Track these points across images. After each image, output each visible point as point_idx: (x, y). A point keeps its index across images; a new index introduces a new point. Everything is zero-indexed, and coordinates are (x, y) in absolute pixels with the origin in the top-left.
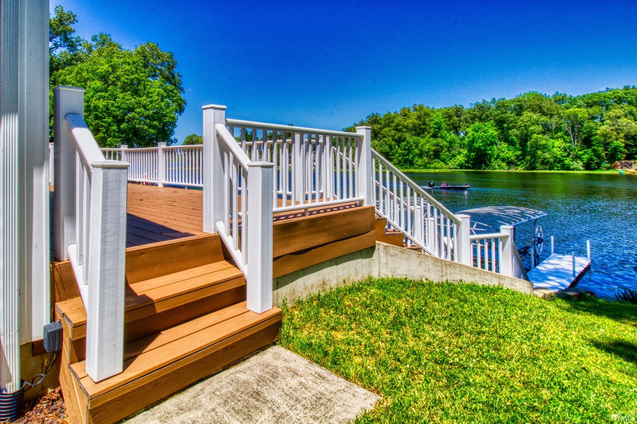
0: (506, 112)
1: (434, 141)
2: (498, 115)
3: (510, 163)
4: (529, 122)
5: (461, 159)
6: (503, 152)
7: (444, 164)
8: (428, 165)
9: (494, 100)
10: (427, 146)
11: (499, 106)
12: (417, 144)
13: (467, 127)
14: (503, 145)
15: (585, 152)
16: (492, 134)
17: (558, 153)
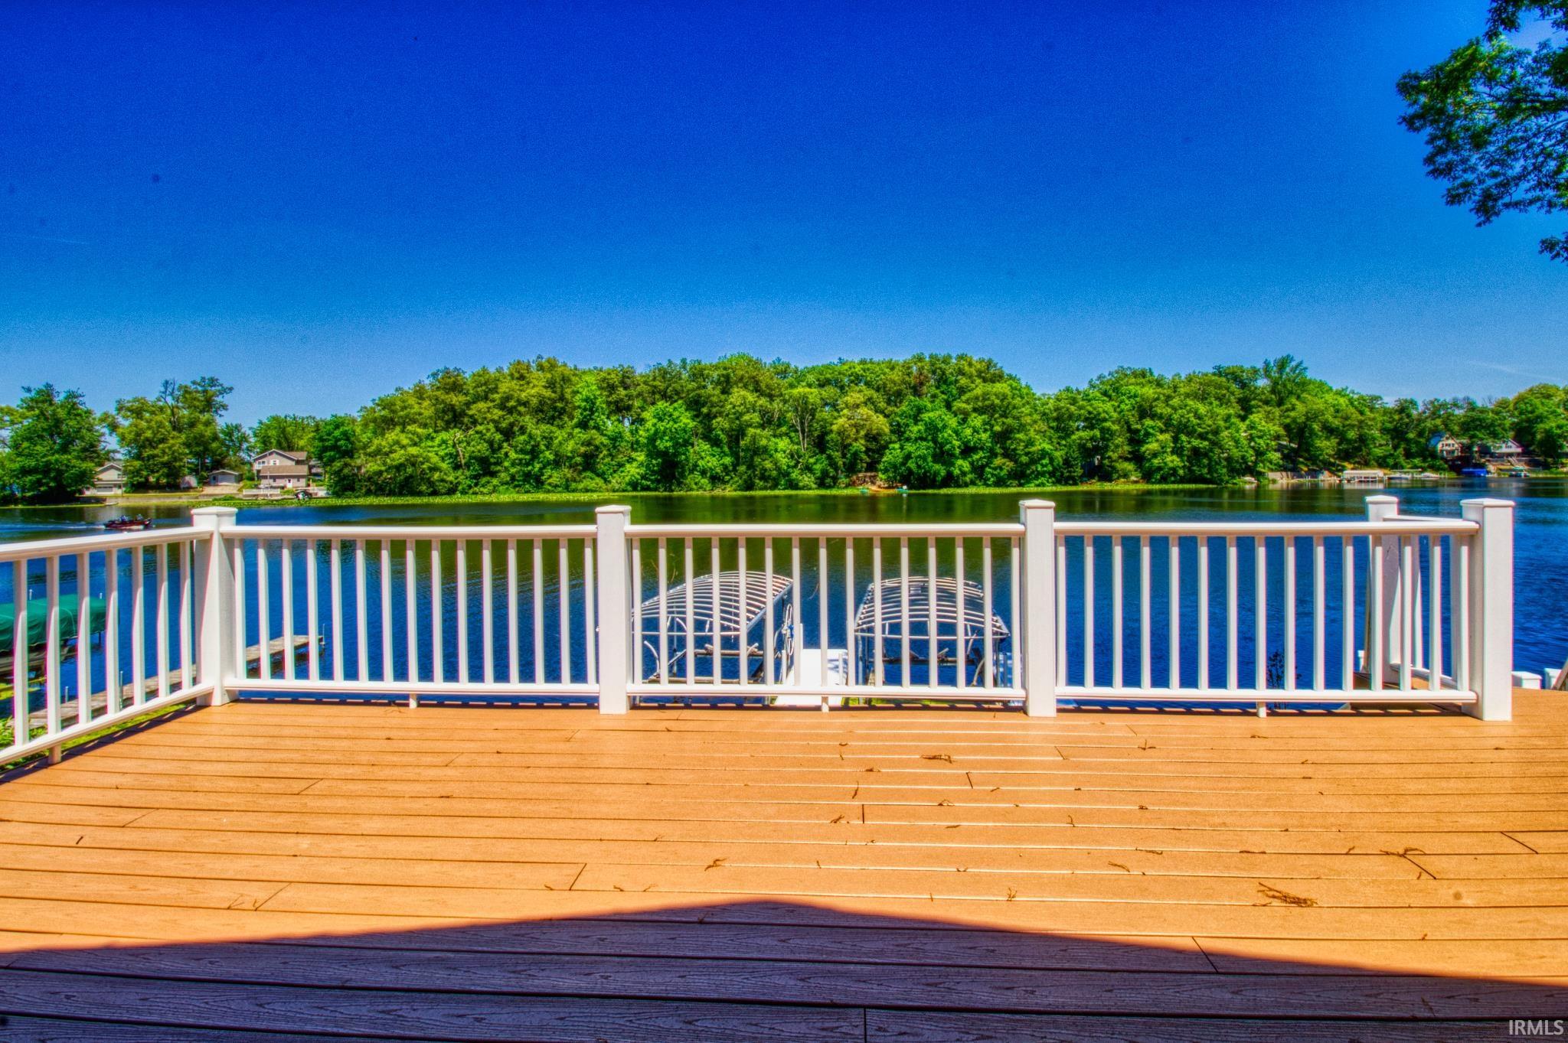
0: (704, 387)
1: (581, 435)
2: (693, 390)
3: (715, 479)
4: (742, 407)
5: (633, 471)
6: (702, 458)
7: (602, 481)
8: (573, 485)
9: (684, 361)
10: (570, 446)
11: (694, 375)
12: (549, 440)
13: (643, 409)
14: (703, 446)
15: (817, 460)
16: (686, 425)
17: (784, 461)
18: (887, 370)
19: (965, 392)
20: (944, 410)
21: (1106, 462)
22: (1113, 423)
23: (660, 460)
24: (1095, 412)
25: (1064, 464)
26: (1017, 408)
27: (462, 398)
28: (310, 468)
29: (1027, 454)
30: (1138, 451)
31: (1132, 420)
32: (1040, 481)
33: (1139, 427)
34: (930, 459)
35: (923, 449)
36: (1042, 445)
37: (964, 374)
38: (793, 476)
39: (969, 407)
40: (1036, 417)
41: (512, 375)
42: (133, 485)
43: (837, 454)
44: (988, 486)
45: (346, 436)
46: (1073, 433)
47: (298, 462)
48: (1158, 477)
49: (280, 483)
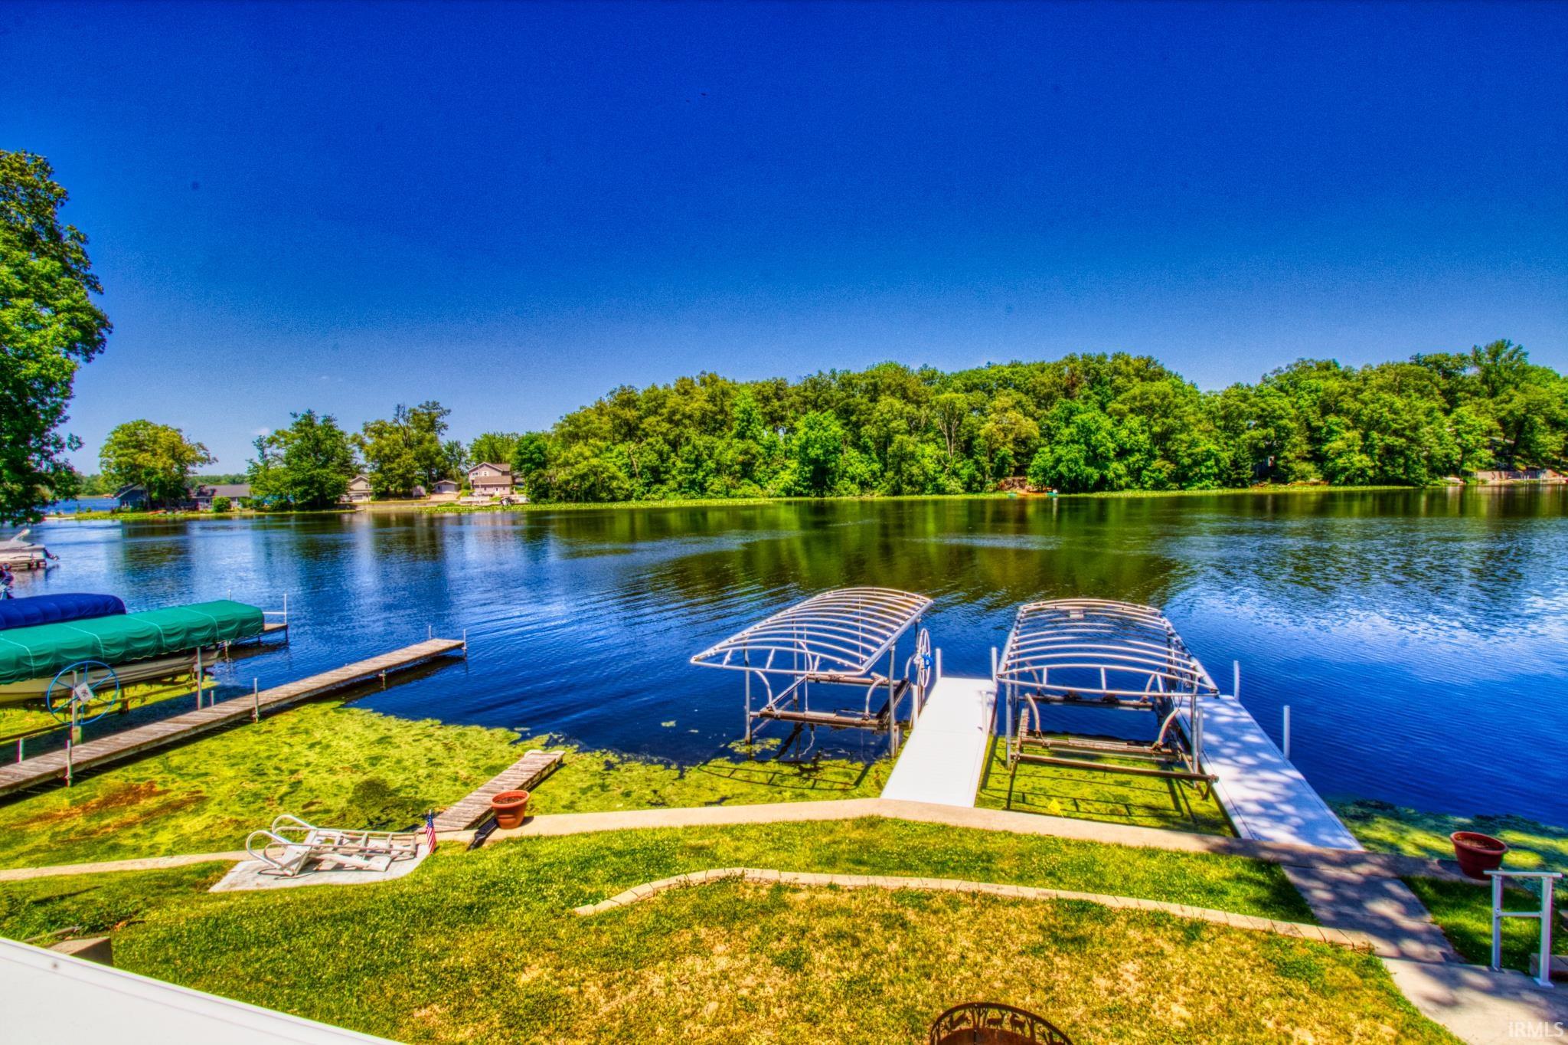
0: (853, 396)
1: (739, 445)
2: (843, 399)
3: (864, 485)
4: (890, 414)
5: (786, 478)
6: (851, 464)
7: (759, 488)
8: (733, 492)
9: (833, 372)
10: (729, 455)
11: (843, 385)
12: (711, 450)
13: (795, 419)
14: (852, 453)
15: (964, 465)
16: (836, 432)
17: (931, 467)
18: (1037, 373)
19: (1121, 393)
20: (1098, 411)
21: (1281, 462)
22: (1291, 420)
23: (811, 467)
24: (1269, 409)
25: (1232, 465)
26: (1180, 407)
27: (635, 413)
28: (514, 478)
29: (1189, 455)
30: (1319, 450)
31: (1312, 417)
32: (1204, 484)
33: (1321, 424)
34: (1082, 462)
35: (1075, 452)
36: (1207, 445)
37: (1120, 374)
38: (940, 481)
39: (1125, 408)
40: (1200, 416)
41: (677, 391)
42: (377, 494)
43: (984, 459)
44: (1145, 489)
45: (540, 450)
46: (1243, 432)
47: (504, 473)
48: (1343, 479)
49: (490, 491)
